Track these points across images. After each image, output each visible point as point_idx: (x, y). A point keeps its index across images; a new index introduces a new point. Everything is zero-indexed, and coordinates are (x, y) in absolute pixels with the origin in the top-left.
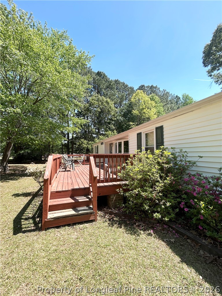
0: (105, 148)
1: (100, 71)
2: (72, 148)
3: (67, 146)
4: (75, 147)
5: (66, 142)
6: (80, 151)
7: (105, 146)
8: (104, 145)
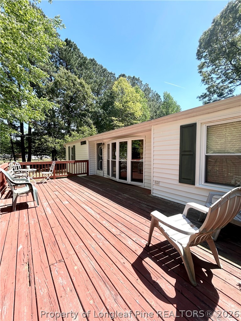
0: (90, 150)
1: (69, 39)
2: (30, 147)
3: (20, 144)
4: (33, 146)
5: (19, 139)
6: (41, 152)
7: (89, 148)
8: (86, 146)
